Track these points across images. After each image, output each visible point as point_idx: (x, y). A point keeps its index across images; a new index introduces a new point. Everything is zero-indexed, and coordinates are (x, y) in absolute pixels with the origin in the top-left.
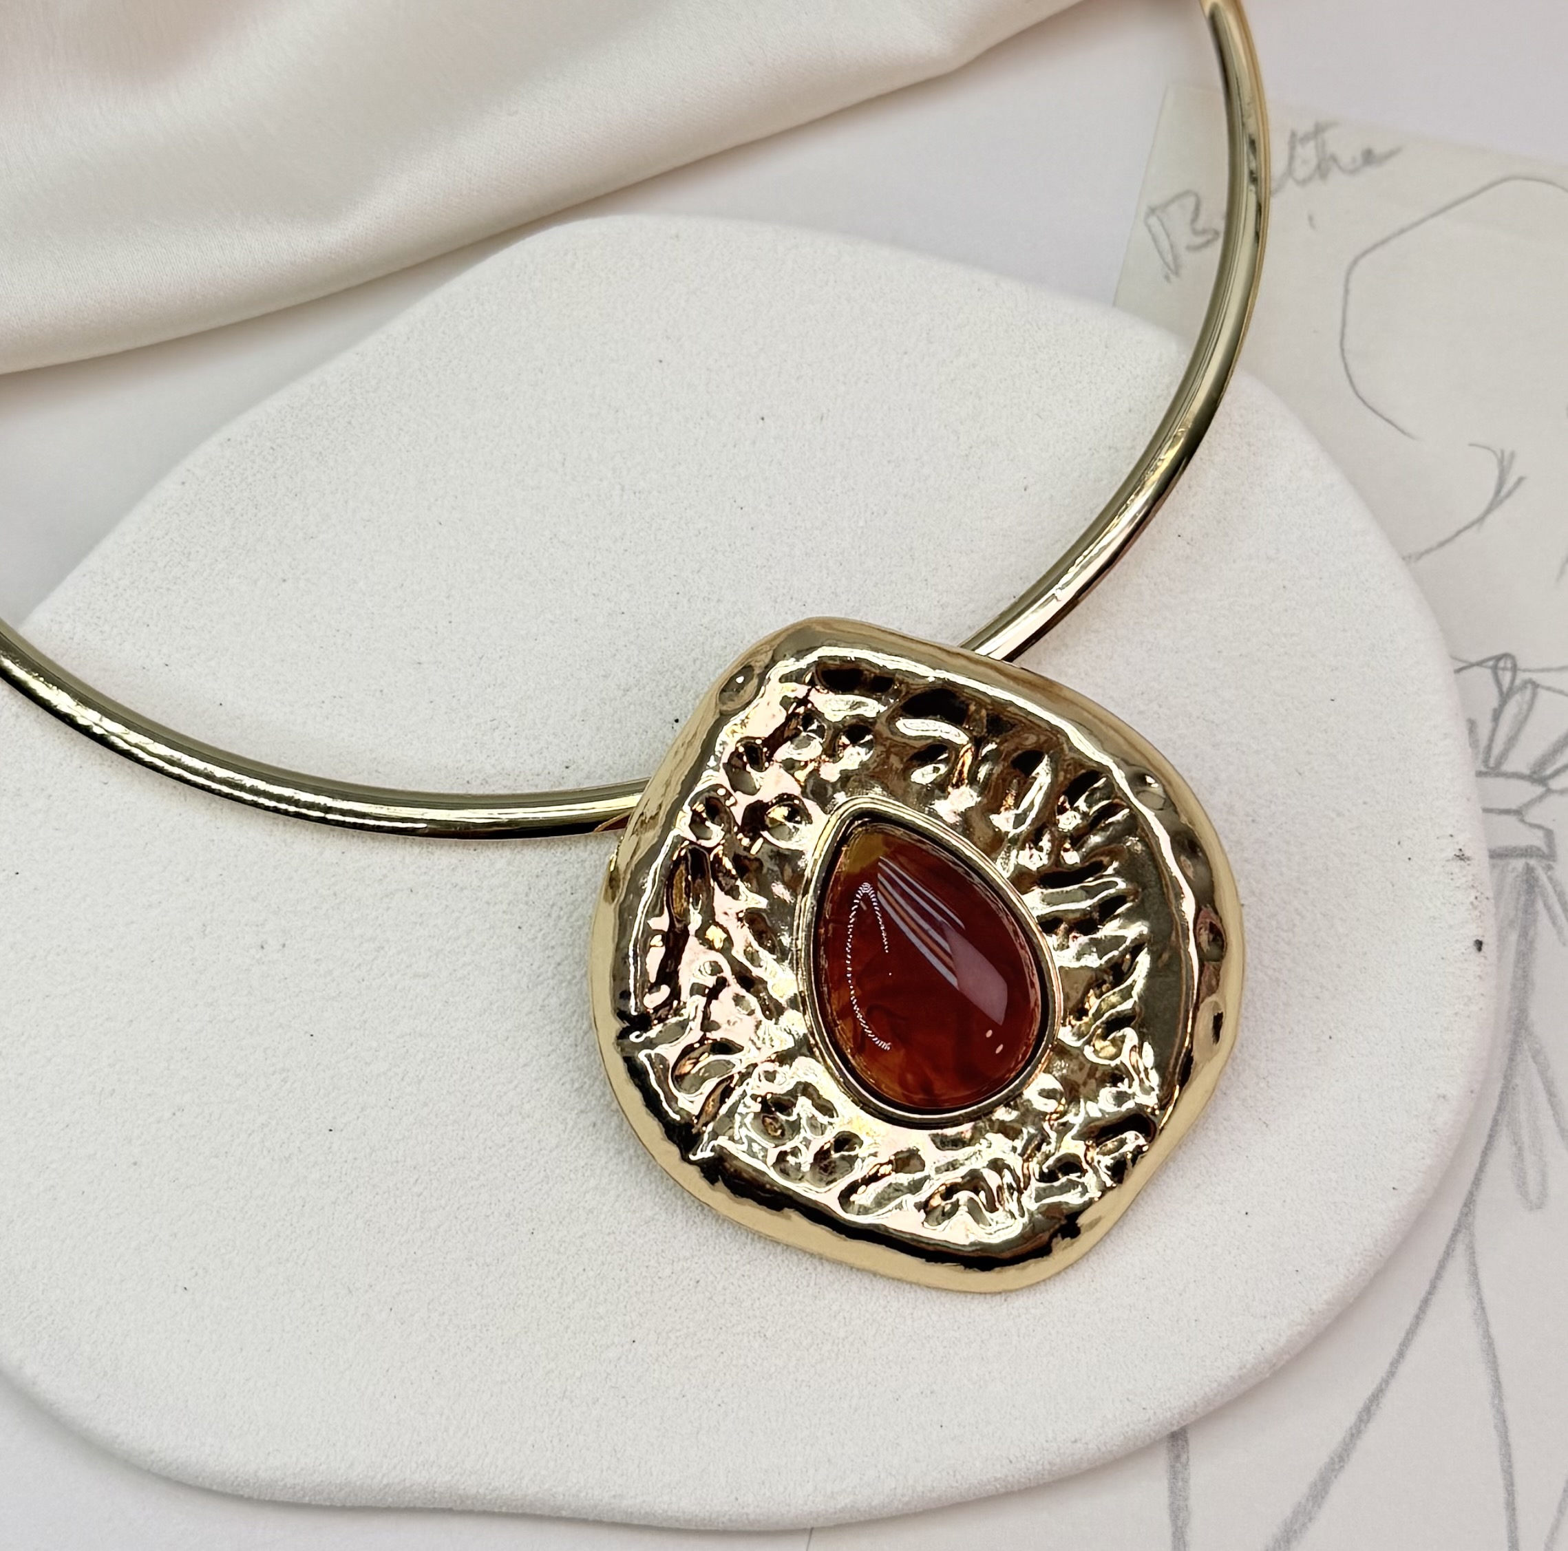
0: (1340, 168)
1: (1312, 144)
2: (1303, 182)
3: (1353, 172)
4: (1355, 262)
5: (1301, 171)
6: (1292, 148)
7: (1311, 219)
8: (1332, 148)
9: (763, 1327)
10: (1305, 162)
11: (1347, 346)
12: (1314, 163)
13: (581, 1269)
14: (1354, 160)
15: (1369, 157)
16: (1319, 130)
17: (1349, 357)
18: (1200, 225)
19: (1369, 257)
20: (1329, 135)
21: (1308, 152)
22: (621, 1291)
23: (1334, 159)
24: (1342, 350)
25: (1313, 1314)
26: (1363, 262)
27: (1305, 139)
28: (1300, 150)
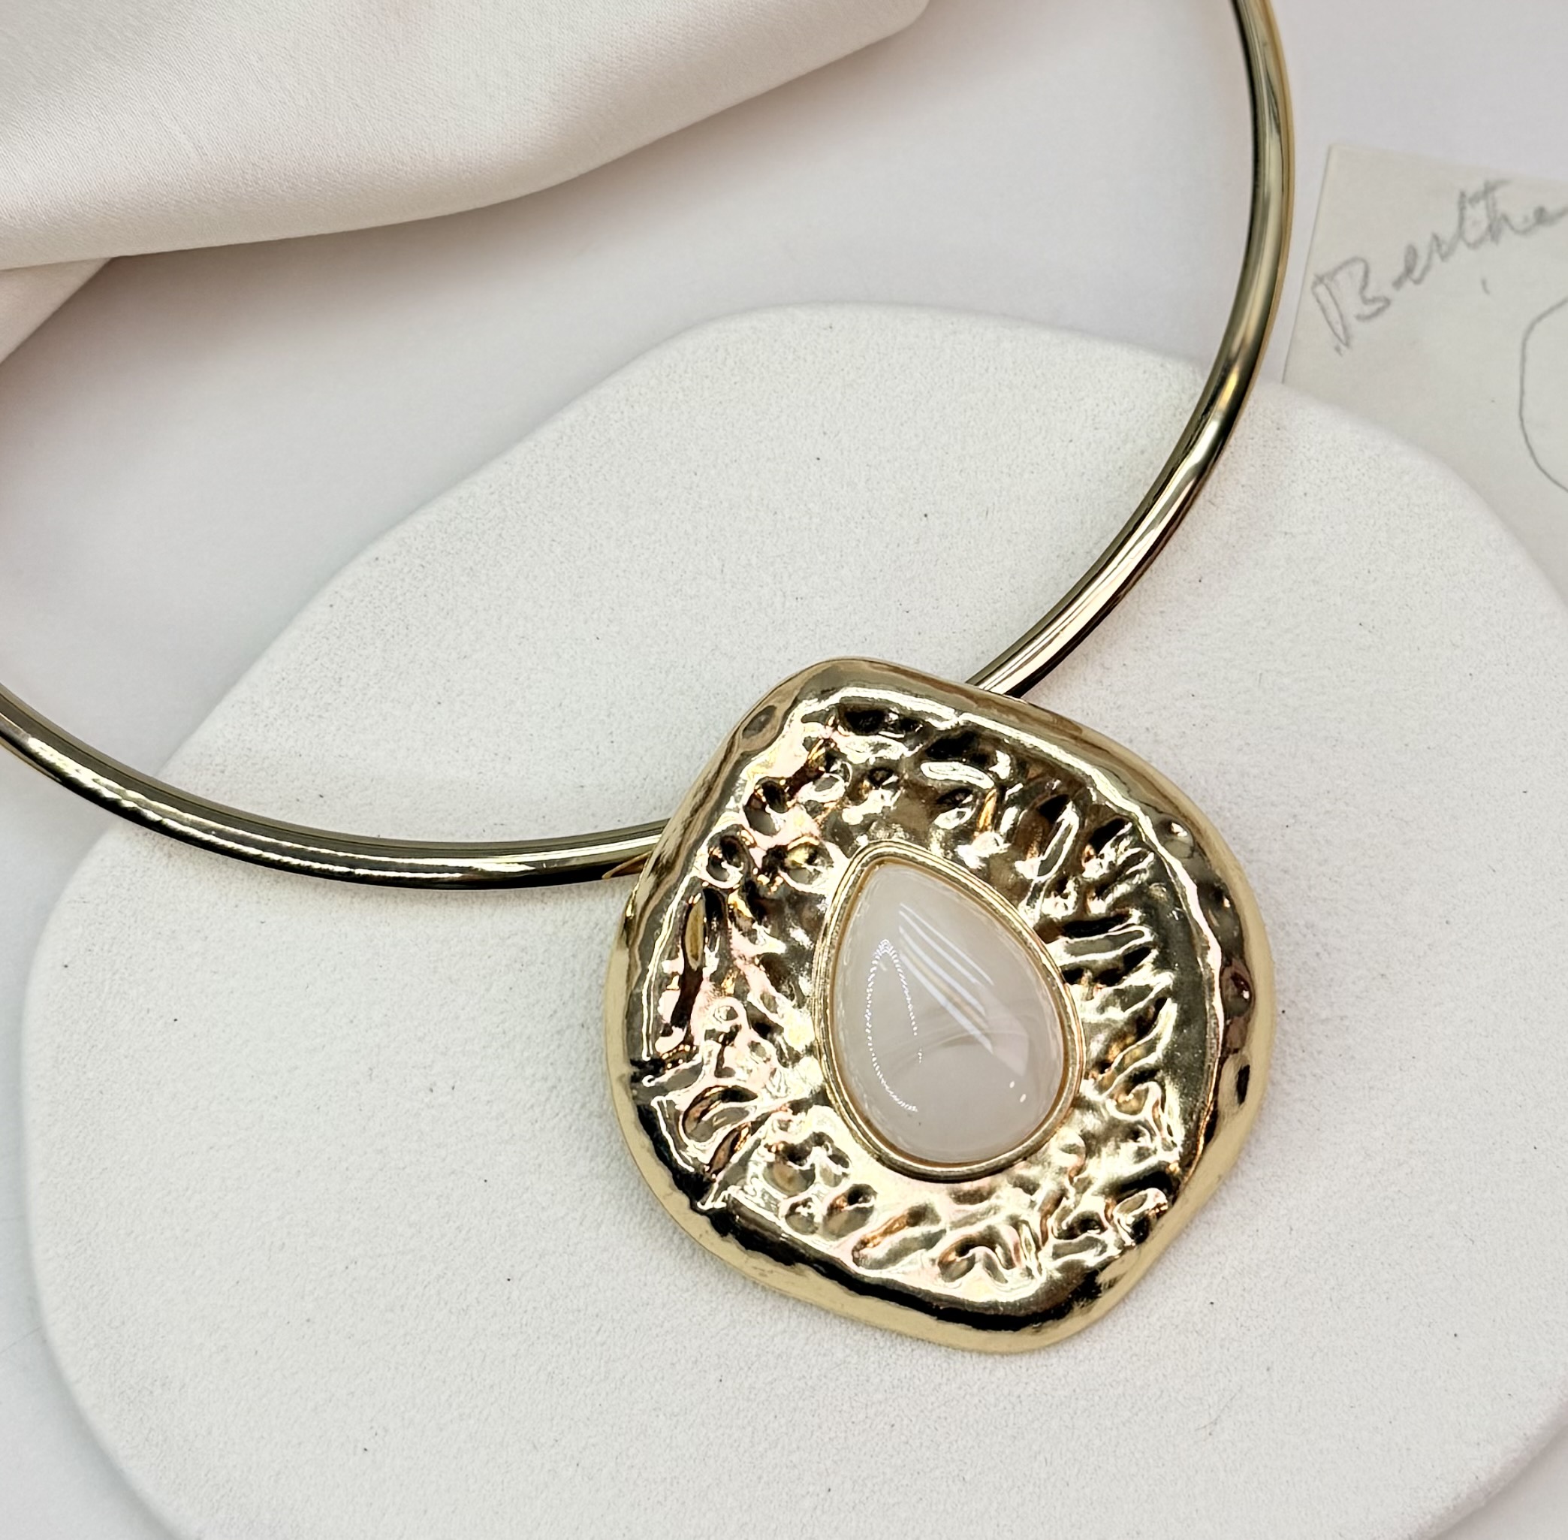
0: (1512, 228)
1: (1482, 204)
2: (1474, 246)
3: (1525, 232)
4: (1531, 328)
5: (1472, 235)
6: (1462, 209)
7: (1484, 283)
8: (1503, 207)
9: (961, 1470)
10: (1475, 223)
11: (1526, 414)
12: (1484, 225)
13: (772, 1417)
14: (1526, 219)
15: (1542, 217)
16: (1489, 189)
17: (1527, 426)
18: (1370, 293)
19: (1545, 320)
20: (1498, 194)
21: (1478, 213)
22: (814, 1437)
23: (1506, 218)
24: (1522, 419)
25: (1528, 1439)
26: (1539, 327)
27: (1475, 199)
28: (1470, 211)
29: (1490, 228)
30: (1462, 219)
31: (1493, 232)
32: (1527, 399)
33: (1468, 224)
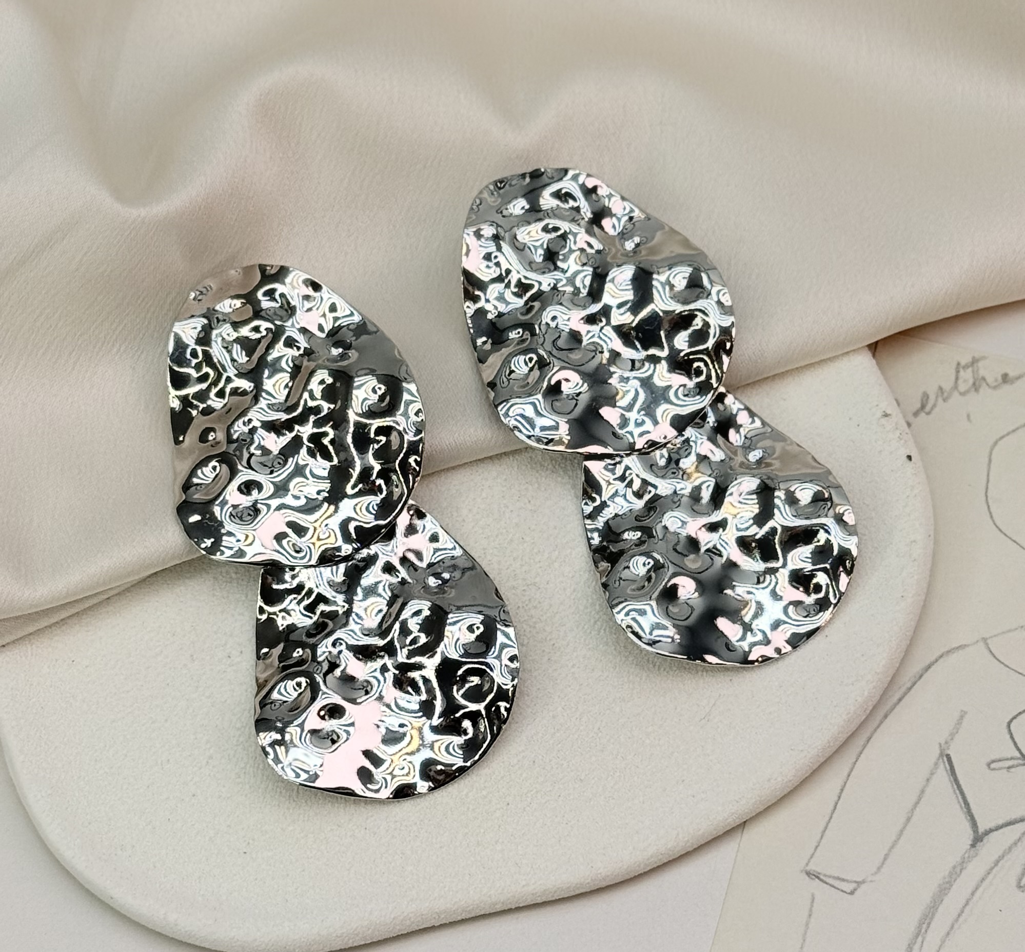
0: (988, 385)
1: (970, 369)
2: (963, 394)
3: (995, 388)
4: (996, 443)
5: (962, 387)
6: (958, 372)
7: (968, 416)
8: (982, 372)
10: (965, 381)
11: (989, 495)
12: (971, 382)
14: (996, 380)
15: (1005, 378)
16: (974, 361)
17: (990, 501)
19: (1005, 439)
20: (980, 364)
21: (967, 376)
23: (984, 379)
24: (987, 496)
26: (1000, 443)
27: (966, 367)
29: (974, 384)
30: (957, 379)
31: (976, 387)
32: (990, 485)
33: (960, 382)
